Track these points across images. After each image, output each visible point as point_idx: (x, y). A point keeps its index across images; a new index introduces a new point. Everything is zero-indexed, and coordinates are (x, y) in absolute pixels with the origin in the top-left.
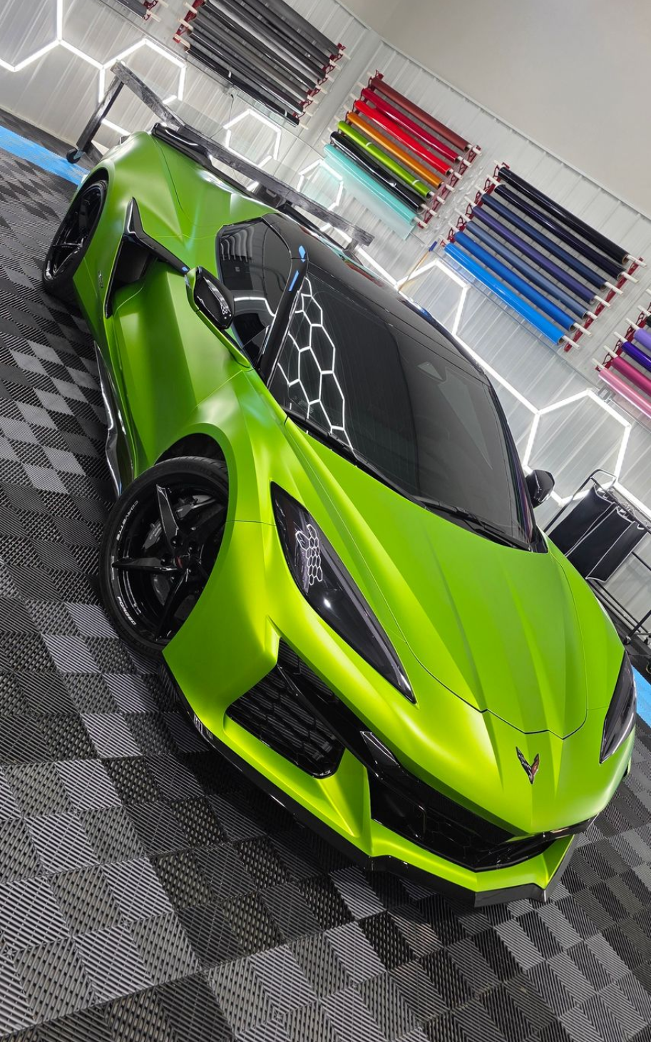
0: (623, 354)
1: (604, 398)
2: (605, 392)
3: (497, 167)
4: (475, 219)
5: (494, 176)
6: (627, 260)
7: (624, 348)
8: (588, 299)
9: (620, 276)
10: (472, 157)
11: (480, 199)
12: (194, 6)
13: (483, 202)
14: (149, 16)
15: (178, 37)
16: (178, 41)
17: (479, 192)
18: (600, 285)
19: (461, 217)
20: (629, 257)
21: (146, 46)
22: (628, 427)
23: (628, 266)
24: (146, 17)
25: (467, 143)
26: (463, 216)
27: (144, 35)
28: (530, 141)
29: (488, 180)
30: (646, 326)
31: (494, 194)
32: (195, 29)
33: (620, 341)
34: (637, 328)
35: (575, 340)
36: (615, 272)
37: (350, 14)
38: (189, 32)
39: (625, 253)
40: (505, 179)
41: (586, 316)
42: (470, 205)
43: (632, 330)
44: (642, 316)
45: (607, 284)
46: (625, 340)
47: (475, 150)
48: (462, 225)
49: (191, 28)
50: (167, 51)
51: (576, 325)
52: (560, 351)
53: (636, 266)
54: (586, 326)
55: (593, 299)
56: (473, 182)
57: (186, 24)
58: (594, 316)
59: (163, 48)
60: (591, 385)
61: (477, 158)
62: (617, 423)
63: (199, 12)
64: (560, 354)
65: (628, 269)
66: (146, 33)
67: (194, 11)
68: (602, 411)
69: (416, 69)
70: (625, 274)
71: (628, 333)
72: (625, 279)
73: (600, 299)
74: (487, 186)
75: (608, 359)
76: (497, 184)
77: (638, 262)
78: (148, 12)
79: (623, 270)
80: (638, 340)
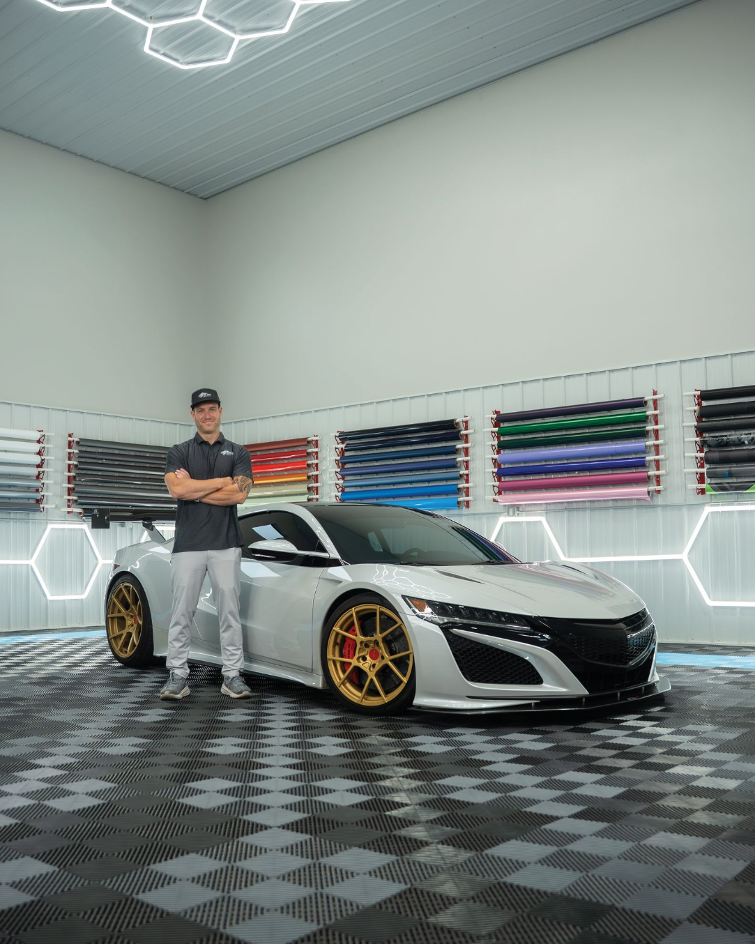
0: (503, 479)
1: (514, 515)
2: (511, 510)
3: (336, 436)
4: (348, 478)
5: (338, 443)
6: (458, 424)
7: (500, 474)
8: (454, 465)
9: (461, 436)
10: (316, 444)
11: (340, 464)
12: (69, 483)
13: (344, 464)
14: (43, 508)
15: (70, 510)
16: (72, 512)
17: (336, 460)
18: (455, 451)
19: (336, 484)
20: (457, 421)
21: (53, 529)
22: (543, 519)
23: (462, 426)
24: (42, 510)
25: (306, 439)
26: (338, 482)
27: (47, 523)
28: (345, 407)
29: (336, 448)
30: (502, 451)
31: (347, 454)
32: (79, 497)
33: (493, 473)
34: (496, 456)
35: (467, 495)
36: (457, 437)
37: (176, 424)
38: (76, 501)
39: (452, 421)
40: (346, 439)
41: (461, 476)
42: (336, 472)
43: (495, 461)
44: (494, 448)
45: (458, 446)
46: (496, 470)
47: (315, 438)
48: (341, 489)
49: (75, 498)
50: (68, 524)
51: (460, 486)
52: (465, 510)
53: (466, 422)
54: (467, 481)
55: (457, 463)
56: (328, 458)
57: (70, 498)
58: (466, 472)
59: (64, 523)
60: (500, 513)
61: (319, 442)
62: (535, 523)
63: (75, 485)
64: (466, 513)
65: (463, 429)
66: (47, 521)
67: (71, 486)
68: (520, 523)
69: (242, 423)
70: (463, 432)
71: (494, 464)
72: (467, 435)
73: (460, 458)
74: (338, 453)
75: (496, 490)
76: (343, 446)
77: (465, 419)
78: (41, 506)
79: (460, 431)
80: (504, 463)
